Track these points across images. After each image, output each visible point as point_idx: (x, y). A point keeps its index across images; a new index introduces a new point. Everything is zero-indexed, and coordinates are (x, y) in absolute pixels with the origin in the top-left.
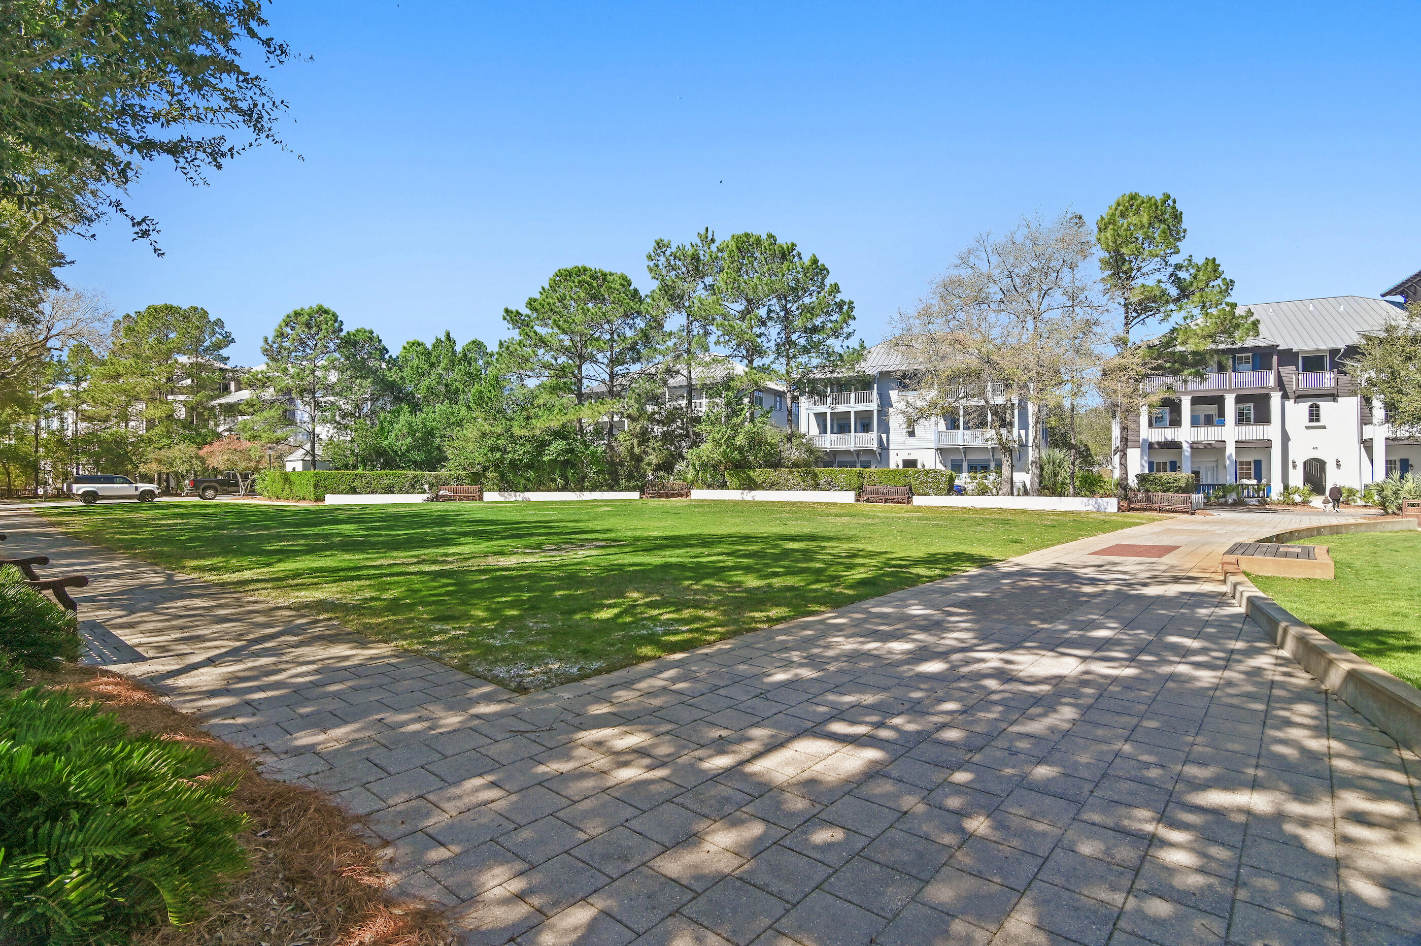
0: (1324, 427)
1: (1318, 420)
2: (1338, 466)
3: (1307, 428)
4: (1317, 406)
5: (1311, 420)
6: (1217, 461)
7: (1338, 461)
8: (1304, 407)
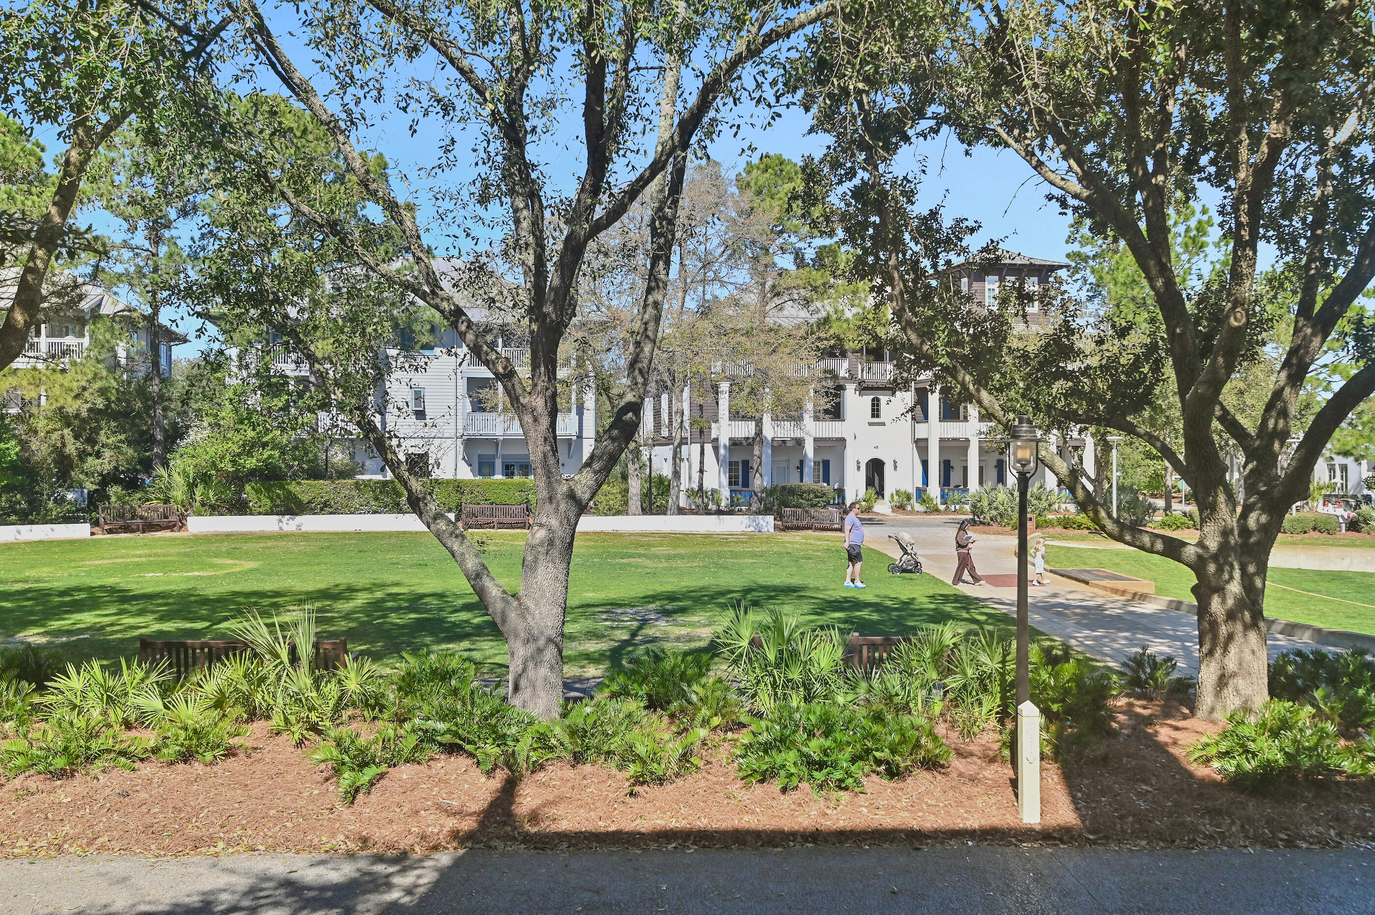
0: (883, 424)
1: (878, 416)
2: (895, 467)
3: (870, 424)
4: (878, 400)
5: (873, 416)
6: (788, 461)
7: (895, 462)
8: (868, 399)
